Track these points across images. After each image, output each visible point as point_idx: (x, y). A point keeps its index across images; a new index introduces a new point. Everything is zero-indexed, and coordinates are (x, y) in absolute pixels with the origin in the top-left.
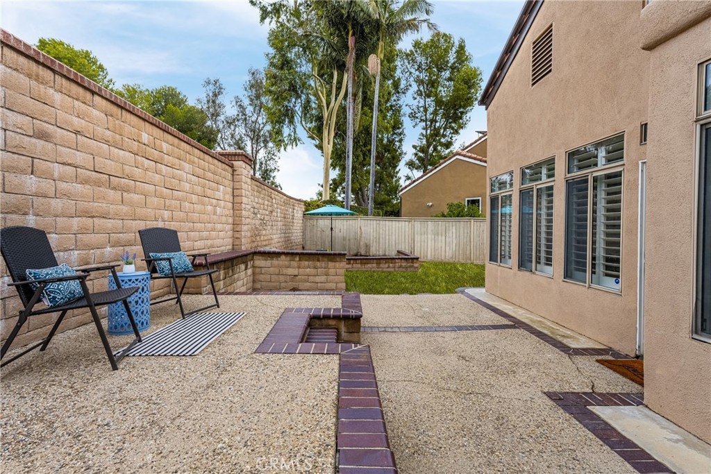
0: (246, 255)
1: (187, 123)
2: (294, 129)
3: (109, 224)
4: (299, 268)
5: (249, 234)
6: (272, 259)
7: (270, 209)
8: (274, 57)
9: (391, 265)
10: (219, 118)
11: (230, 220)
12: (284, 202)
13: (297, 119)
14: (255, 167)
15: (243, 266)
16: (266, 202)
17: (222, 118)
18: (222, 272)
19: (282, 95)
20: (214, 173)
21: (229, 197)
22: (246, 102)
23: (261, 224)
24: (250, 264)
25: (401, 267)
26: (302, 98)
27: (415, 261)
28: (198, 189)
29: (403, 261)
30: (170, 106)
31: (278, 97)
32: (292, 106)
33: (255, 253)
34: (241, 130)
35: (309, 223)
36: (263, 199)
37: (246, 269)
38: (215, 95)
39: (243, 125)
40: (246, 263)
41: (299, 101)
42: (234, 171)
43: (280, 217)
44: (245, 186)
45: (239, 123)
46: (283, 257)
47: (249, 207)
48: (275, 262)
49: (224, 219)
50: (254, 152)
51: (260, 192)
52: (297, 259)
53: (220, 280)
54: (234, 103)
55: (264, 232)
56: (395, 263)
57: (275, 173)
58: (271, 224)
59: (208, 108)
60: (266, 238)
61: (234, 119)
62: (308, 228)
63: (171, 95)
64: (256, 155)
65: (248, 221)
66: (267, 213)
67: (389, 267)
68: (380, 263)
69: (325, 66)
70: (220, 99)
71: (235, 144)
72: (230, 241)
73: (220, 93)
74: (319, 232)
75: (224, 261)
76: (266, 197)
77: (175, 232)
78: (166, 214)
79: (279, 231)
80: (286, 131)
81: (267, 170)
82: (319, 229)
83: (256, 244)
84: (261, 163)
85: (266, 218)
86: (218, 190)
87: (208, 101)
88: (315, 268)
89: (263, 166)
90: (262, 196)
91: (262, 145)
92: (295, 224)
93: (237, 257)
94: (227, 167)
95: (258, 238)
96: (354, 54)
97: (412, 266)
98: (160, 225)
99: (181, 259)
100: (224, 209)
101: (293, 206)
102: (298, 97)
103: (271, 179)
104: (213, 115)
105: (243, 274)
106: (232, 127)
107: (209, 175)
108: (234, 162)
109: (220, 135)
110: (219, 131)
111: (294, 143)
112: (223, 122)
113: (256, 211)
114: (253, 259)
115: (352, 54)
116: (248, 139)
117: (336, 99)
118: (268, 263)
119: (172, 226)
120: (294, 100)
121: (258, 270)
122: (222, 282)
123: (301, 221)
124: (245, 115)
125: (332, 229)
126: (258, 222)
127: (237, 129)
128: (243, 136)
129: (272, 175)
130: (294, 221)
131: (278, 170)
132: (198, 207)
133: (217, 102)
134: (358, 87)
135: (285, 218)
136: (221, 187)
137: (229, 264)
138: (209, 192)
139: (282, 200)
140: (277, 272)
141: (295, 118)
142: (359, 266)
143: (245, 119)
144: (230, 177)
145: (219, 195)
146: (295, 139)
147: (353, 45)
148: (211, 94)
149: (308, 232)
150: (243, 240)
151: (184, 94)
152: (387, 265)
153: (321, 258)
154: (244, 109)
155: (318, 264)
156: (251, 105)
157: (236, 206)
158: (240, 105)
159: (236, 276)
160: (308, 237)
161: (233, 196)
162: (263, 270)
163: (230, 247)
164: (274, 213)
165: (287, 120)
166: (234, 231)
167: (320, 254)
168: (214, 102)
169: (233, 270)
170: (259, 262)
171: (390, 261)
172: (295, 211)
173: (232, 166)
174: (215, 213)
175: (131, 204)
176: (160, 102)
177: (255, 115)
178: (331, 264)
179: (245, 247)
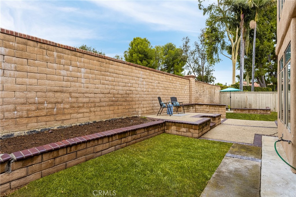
0: (193, 105)
1: (176, 55)
2: (218, 55)
3: (166, 96)
4: (209, 109)
5: (194, 99)
6: (201, 106)
7: (203, 90)
8: (209, 29)
9: (255, 112)
10: (188, 52)
11: (189, 95)
12: (210, 87)
13: (219, 51)
14: (203, 70)
15: (192, 108)
16: (201, 88)
17: (189, 51)
18: (186, 108)
19: (211, 43)
20: (184, 83)
21: (188, 88)
22: (199, 43)
23: (199, 96)
24: (194, 107)
25: (261, 113)
26: (221, 42)
27: (268, 111)
28: (180, 87)
29: (261, 111)
30: (170, 50)
31: (210, 45)
32: (216, 46)
33: (196, 104)
34: (197, 55)
35: (222, 95)
36: (200, 87)
37: (193, 108)
38: (187, 43)
39: (198, 53)
40: (193, 107)
41: (220, 43)
42: (190, 81)
43: (208, 93)
44: (193, 85)
45: (196, 53)
46: (204, 106)
47: (194, 91)
48: (202, 107)
49: (187, 94)
50: (203, 63)
51: (199, 86)
52: (209, 106)
53: (185, 110)
54: (194, 45)
55: (201, 98)
56: (257, 111)
57: (213, 72)
58: (203, 95)
59: (184, 49)
60: (201, 100)
61: (194, 52)
62: (222, 97)
63: (170, 46)
64: (204, 65)
65: (194, 95)
66: (202, 92)
67: (254, 113)
68: (250, 111)
69: (232, 27)
70: (188, 44)
71: (194, 62)
72: (189, 101)
73: (188, 41)
74: (227, 99)
75: (187, 105)
76: (201, 87)
77: (176, 98)
78: (174, 94)
79: (207, 98)
80: (215, 56)
81: (209, 71)
82: (227, 97)
83: (197, 102)
84: (206, 68)
85: (201, 94)
86: (185, 87)
87: (184, 46)
88: (215, 109)
89: (207, 69)
90: (200, 86)
91: (206, 60)
92: (216, 96)
93: (190, 105)
94: (188, 80)
95: (198, 100)
96: (243, 21)
97: (267, 113)
98: (173, 96)
99: (178, 103)
100: (187, 92)
101: (215, 88)
102: (219, 41)
103: (211, 75)
104: (185, 51)
105: (192, 110)
106: (193, 55)
107: (183, 83)
108: (190, 78)
109: (188, 59)
110: (188, 57)
111: (218, 61)
112: (189, 53)
113: (197, 92)
114: (195, 106)
115: (242, 22)
116: (200, 58)
117: (238, 39)
118: (200, 107)
119: (175, 96)
120: (217, 44)
121: (197, 109)
122: (186, 110)
123: (219, 94)
124: (199, 49)
125: (230, 97)
126: (198, 95)
127: (195, 55)
128: (198, 57)
129: (211, 73)
130: (215, 94)
131: (214, 71)
132: (180, 92)
133: (187, 46)
134: (247, 34)
135: (210, 93)
136: (186, 86)
137: (188, 106)
138: (183, 88)
139: (209, 87)
140: (202, 110)
141: (218, 51)
142: (240, 112)
143: (199, 50)
144: (188, 82)
145: (186, 88)
146: (218, 60)
147: (243, 18)
148: (185, 43)
149: (222, 99)
150: (192, 101)
151: (174, 44)
152: (253, 112)
153: (216, 106)
154: (198, 46)
155: (216, 108)
156: (201, 44)
157: (190, 91)
158: (197, 45)
159: (190, 110)
160: (222, 101)
161: (190, 88)
162: (198, 109)
163: (189, 102)
164: (205, 92)
165: (214, 52)
166: (190, 98)
167: (216, 105)
168: (186, 46)
169: (189, 108)
170: (197, 107)
171: (255, 110)
172: (216, 90)
173: (189, 80)
174: (184, 93)
175: (169, 92)
176: (166, 50)
177: (203, 48)
178: (220, 108)
179: (193, 102)
